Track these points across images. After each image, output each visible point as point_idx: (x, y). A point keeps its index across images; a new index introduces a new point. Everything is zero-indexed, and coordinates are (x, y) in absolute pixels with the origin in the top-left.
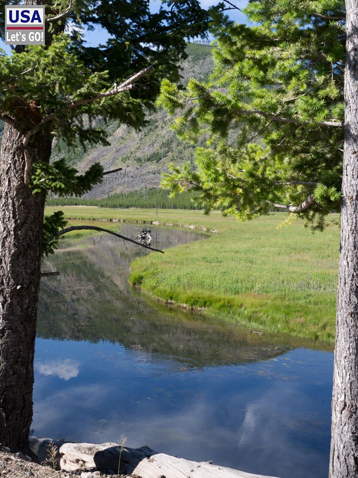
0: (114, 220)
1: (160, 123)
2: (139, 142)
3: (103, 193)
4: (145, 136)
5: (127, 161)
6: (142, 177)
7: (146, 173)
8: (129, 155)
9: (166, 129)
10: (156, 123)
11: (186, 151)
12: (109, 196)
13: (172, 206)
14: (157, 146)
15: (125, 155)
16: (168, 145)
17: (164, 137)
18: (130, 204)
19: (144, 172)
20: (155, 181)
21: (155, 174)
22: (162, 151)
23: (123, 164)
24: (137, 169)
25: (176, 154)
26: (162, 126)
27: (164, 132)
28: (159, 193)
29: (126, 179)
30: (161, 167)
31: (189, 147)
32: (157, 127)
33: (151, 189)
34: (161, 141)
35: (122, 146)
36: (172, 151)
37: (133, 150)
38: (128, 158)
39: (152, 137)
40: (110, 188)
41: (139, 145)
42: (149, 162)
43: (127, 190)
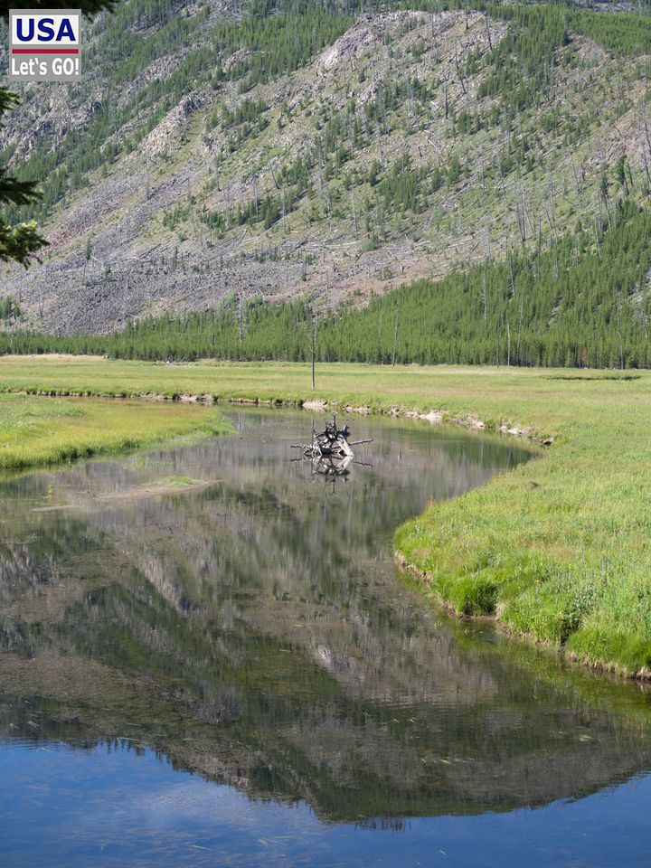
0: (185, 398)
1: (275, 114)
2: (213, 168)
3: (113, 315)
4: (233, 150)
5: (181, 225)
6: (226, 270)
7: (236, 257)
8: (186, 205)
9: (291, 130)
10: (263, 114)
11: (351, 195)
12: (130, 324)
13: (324, 352)
14: (266, 180)
15: (173, 208)
16: (298, 175)
17: (287, 154)
18: (198, 349)
19: (231, 255)
20: (263, 282)
21: (262, 261)
22: (281, 195)
23: (169, 233)
24: (211, 246)
25: (321, 204)
26: (279, 121)
27: (287, 139)
28: (278, 316)
29: (180, 277)
30: (280, 240)
31: (361, 182)
32: (266, 124)
33: (252, 306)
34: (277, 164)
35: (166, 179)
36: (312, 195)
37: (197, 190)
38: (182, 215)
39: (252, 153)
40: (132, 303)
41: (214, 176)
42: (245, 228)
43: (182, 309)
